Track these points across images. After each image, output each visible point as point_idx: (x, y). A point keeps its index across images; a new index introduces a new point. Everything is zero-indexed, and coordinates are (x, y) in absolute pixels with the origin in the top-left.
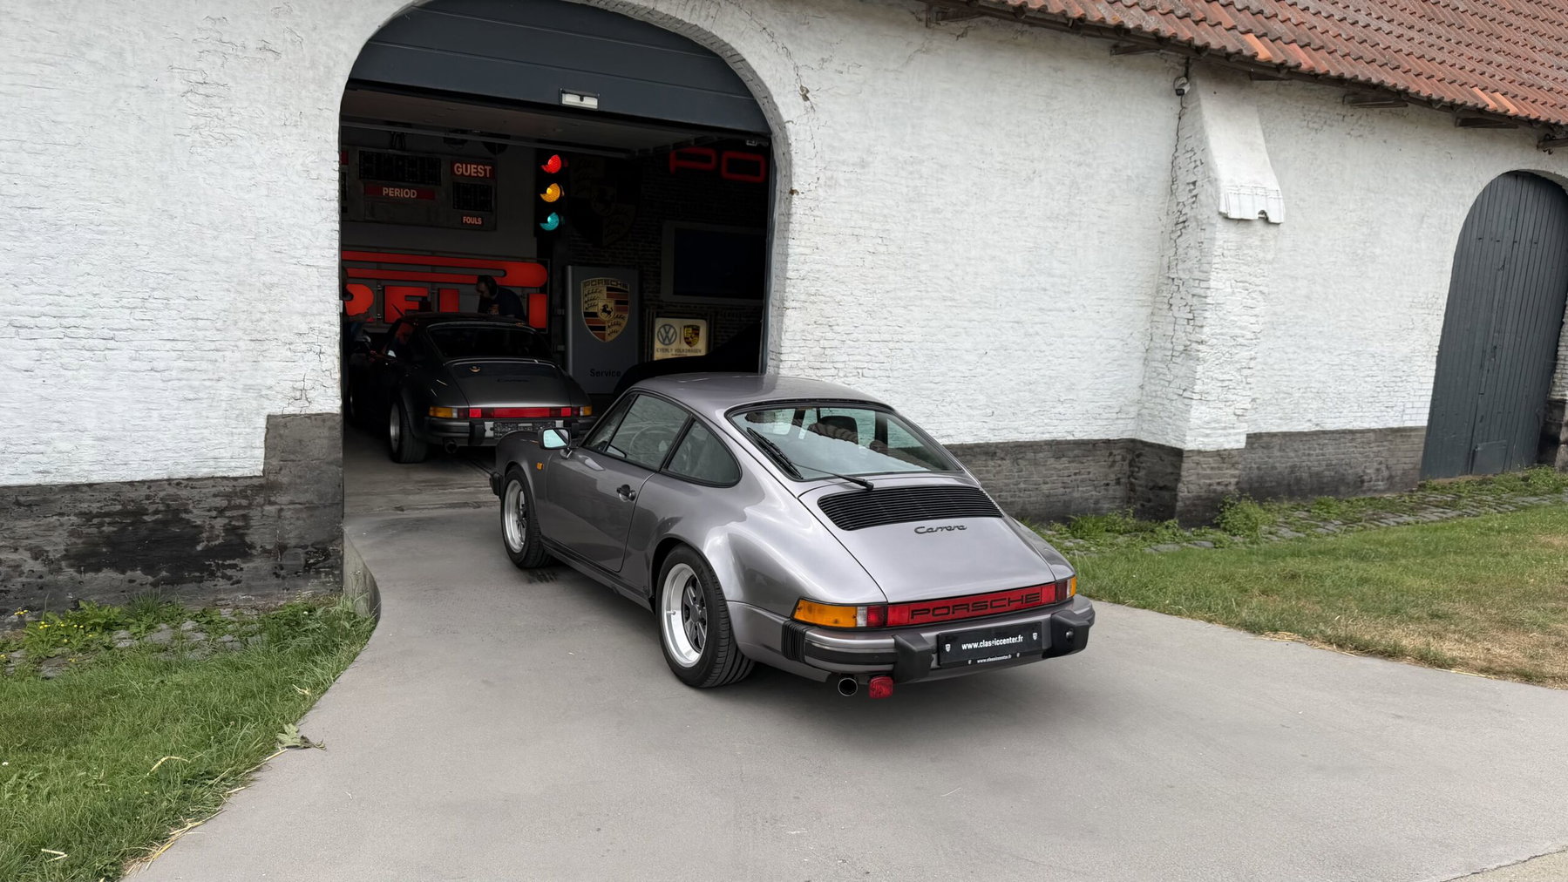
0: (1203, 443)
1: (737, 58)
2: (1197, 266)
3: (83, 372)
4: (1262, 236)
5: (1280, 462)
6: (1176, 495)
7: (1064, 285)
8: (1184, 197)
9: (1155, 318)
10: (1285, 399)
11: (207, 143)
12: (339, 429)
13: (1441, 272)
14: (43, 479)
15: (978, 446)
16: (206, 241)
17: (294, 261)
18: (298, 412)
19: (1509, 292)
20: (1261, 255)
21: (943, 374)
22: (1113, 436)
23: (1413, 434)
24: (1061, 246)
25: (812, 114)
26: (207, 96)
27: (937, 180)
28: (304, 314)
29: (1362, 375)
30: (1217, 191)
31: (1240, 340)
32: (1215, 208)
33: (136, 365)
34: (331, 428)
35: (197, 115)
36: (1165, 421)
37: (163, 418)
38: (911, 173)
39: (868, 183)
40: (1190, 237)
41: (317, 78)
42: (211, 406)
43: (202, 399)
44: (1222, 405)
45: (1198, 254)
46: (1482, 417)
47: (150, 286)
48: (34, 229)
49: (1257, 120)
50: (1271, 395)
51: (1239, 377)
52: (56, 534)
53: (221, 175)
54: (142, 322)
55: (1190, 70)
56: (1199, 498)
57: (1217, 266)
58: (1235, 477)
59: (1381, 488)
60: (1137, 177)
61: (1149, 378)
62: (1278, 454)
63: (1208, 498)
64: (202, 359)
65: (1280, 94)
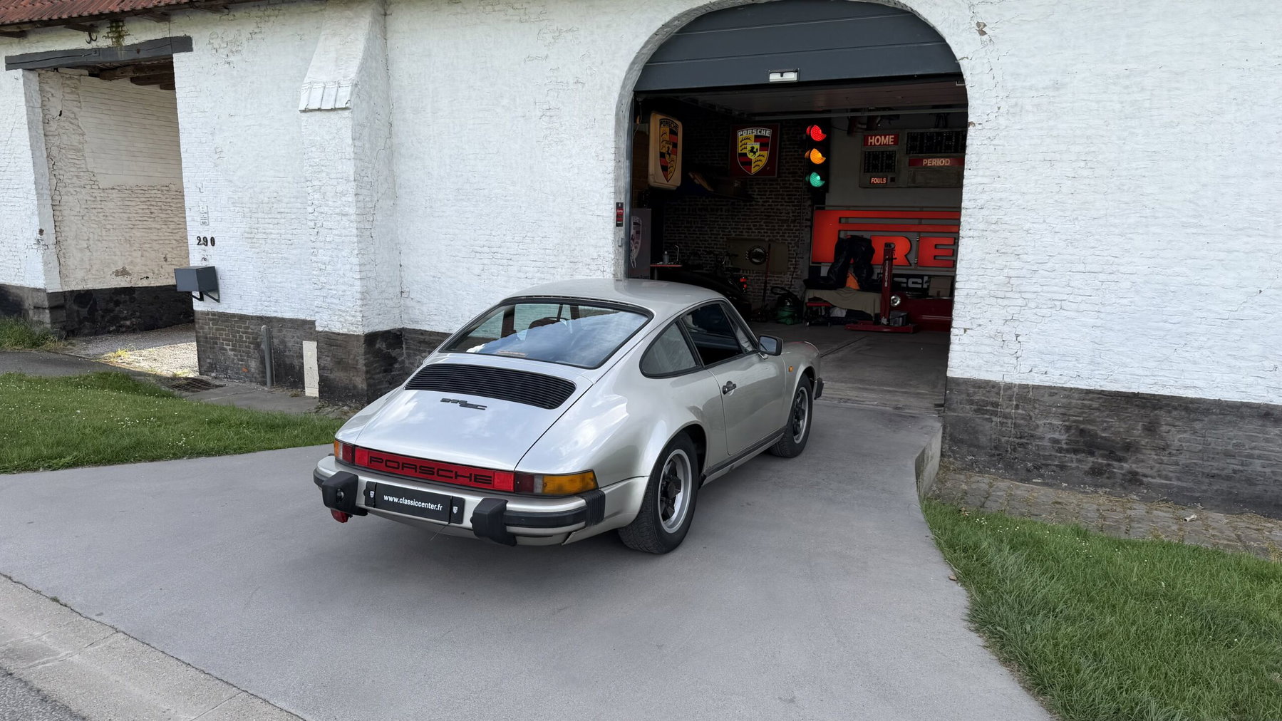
3: (499, 277)
11: (550, 145)
16: (550, 203)
17: (591, 213)
21: (1185, 314)
25: (990, 47)
26: (551, 117)
28: (595, 247)
35: (546, 128)
39: (1065, 105)
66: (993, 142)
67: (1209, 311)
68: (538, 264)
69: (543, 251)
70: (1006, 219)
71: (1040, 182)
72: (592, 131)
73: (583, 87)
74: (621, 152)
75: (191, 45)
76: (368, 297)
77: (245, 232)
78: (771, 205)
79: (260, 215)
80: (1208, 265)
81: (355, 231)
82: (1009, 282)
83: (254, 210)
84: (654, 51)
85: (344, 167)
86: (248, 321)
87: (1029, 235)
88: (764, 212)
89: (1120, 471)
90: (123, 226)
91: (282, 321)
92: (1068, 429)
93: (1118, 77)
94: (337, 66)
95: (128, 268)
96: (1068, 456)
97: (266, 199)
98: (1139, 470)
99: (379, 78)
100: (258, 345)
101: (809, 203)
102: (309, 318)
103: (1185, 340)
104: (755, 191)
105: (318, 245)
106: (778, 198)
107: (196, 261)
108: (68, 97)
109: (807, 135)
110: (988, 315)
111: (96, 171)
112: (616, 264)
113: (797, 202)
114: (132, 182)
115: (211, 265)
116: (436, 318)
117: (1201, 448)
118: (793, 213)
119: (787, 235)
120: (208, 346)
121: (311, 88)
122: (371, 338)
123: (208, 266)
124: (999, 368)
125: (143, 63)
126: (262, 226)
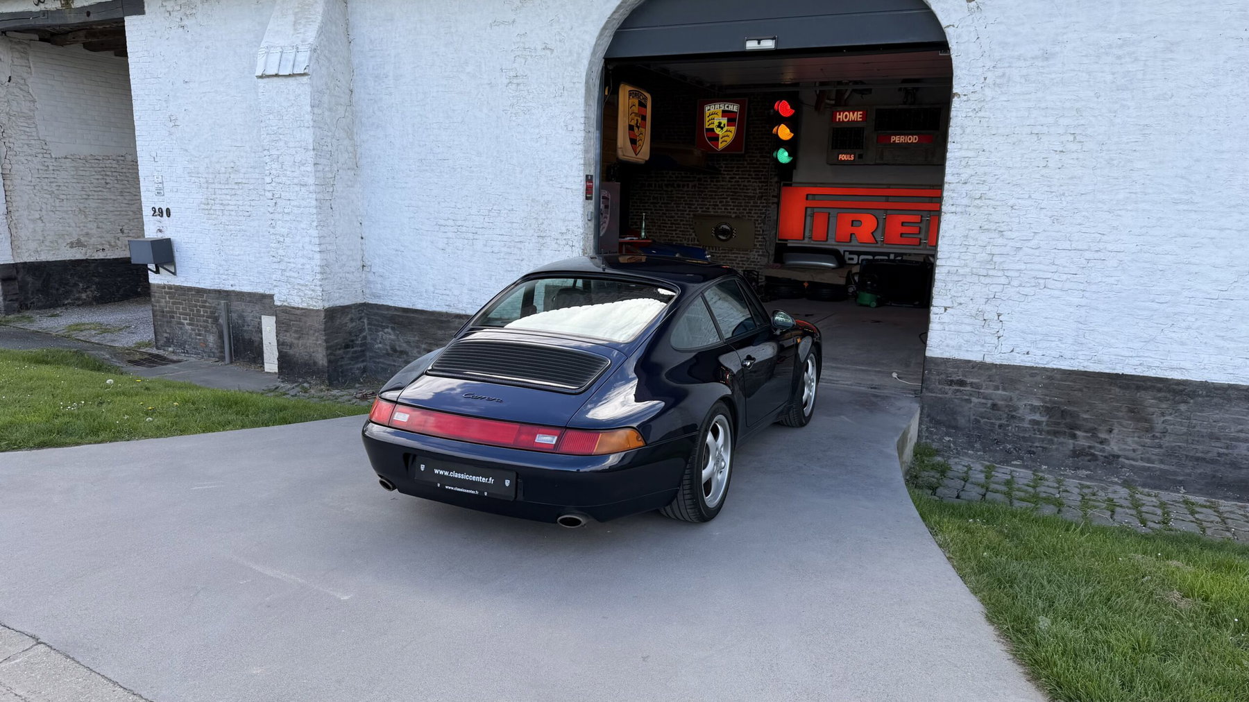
21: (1173, 293)
25: (978, 15)
27: (1163, 61)
39: (1053, 76)
66: (978, 115)
67: (1198, 290)
68: (505, 238)
69: (510, 225)
70: (991, 194)
71: (1026, 156)
72: (561, 100)
73: (552, 53)
74: (592, 123)
75: (143, 7)
76: (328, 270)
77: (201, 203)
78: (738, 181)
79: (217, 186)
80: (1198, 243)
81: (314, 203)
82: (992, 260)
83: (211, 181)
84: (626, 16)
85: (303, 136)
86: (205, 295)
87: (1013, 211)
88: (730, 189)
89: (1101, 454)
90: (77, 197)
91: (240, 296)
92: (1048, 410)
93: (1110, 46)
94: (295, 30)
95: (83, 239)
96: (1049, 437)
97: (223, 170)
98: (1120, 453)
99: (339, 43)
100: (216, 320)
101: (776, 179)
102: (268, 292)
103: (1173, 321)
104: (722, 167)
105: (276, 216)
106: (745, 175)
107: (151, 232)
108: (17, 62)
109: (774, 110)
110: (970, 293)
111: (48, 139)
112: (585, 239)
113: (764, 178)
114: (85, 150)
115: (166, 237)
116: (398, 293)
117: (1185, 430)
118: (760, 189)
119: (753, 212)
120: (165, 320)
121: (268, 53)
122: (332, 314)
123: (164, 238)
124: (980, 348)
125: (94, 27)
126: (218, 197)
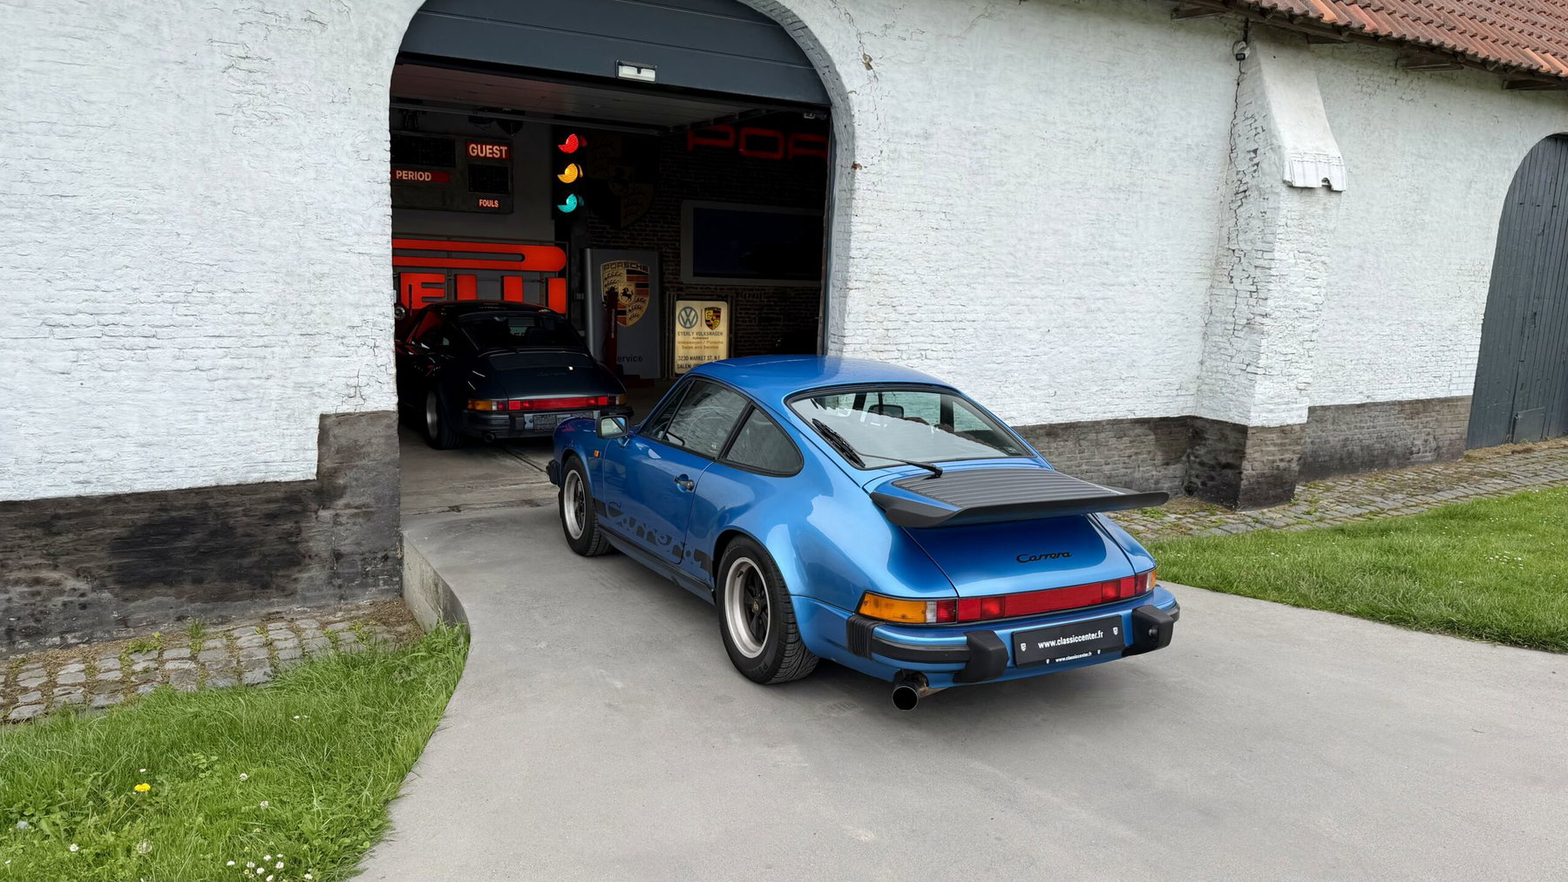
0: (1268, 419)
1: (798, 25)
2: (1260, 237)
3: (123, 373)
4: (1325, 204)
5: (1332, 435)
6: (1241, 473)
7: (1124, 258)
8: (1243, 164)
9: (1215, 291)
10: (1338, 371)
11: (251, 123)
12: (396, 428)
13: (1487, 238)
14: (83, 490)
15: (1042, 427)
16: (252, 229)
17: (345, 249)
18: (352, 411)
19: (1548, 258)
20: (1324, 224)
21: (1006, 354)
22: (1174, 414)
23: (1459, 403)
24: (1123, 218)
25: (875, 84)
26: (250, 72)
27: (1001, 152)
28: (357, 306)
29: (1411, 345)
30: (1281, 158)
31: (1302, 312)
32: (1279, 177)
33: (180, 364)
34: (389, 426)
35: (241, 91)
36: (1227, 397)
37: (209, 421)
38: (974, 144)
39: (932, 156)
40: (1251, 207)
41: (366, 50)
42: (260, 406)
43: (251, 399)
44: (1285, 380)
45: (1261, 224)
46: (1523, 384)
47: (195, 278)
48: (68, 219)
49: (1316, 83)
50: (1325, 368)
51: (1302, 351)
52: (100, 548)
53: (268, 156)
54: (185, 317)
55: (1250, 33)
56: (1263, 475)
57: (1281, 236)
58: (1298, 453)
59: (1430, 459)
60: (1197, 145)
61: (1210, 353)
62: (1330, 427)
63: (1271, 476)
64: (250, 356)
65: (1335, 58)
66: (876, 188)
67: (1020, 350)
71: (912, 232)
72: (343, 108)
73: (323, 31)
87: (903, 285)
